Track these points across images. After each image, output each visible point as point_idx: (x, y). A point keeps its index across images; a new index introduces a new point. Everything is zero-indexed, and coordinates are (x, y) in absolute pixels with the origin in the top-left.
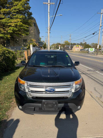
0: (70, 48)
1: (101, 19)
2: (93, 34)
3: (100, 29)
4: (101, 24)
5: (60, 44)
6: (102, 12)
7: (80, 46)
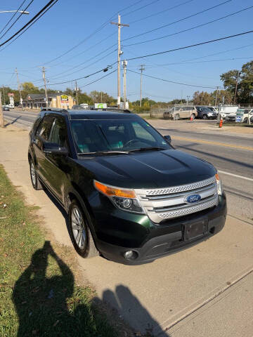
0: (47, 102)
1: (119, 39)
2: (105, 70)
3: (119, 59)
4: (119, 48)
5: (10, 91)
6: (119, 22)
7: (70, 97)
